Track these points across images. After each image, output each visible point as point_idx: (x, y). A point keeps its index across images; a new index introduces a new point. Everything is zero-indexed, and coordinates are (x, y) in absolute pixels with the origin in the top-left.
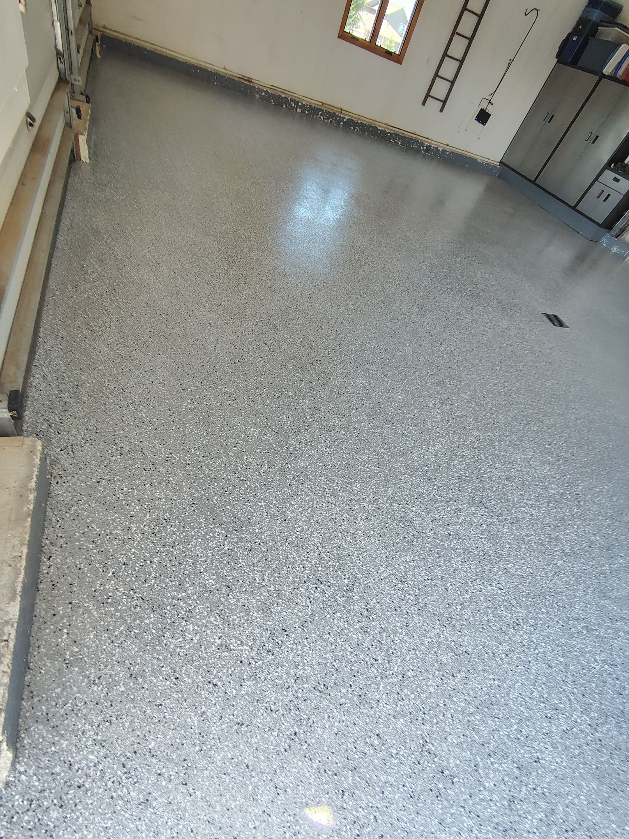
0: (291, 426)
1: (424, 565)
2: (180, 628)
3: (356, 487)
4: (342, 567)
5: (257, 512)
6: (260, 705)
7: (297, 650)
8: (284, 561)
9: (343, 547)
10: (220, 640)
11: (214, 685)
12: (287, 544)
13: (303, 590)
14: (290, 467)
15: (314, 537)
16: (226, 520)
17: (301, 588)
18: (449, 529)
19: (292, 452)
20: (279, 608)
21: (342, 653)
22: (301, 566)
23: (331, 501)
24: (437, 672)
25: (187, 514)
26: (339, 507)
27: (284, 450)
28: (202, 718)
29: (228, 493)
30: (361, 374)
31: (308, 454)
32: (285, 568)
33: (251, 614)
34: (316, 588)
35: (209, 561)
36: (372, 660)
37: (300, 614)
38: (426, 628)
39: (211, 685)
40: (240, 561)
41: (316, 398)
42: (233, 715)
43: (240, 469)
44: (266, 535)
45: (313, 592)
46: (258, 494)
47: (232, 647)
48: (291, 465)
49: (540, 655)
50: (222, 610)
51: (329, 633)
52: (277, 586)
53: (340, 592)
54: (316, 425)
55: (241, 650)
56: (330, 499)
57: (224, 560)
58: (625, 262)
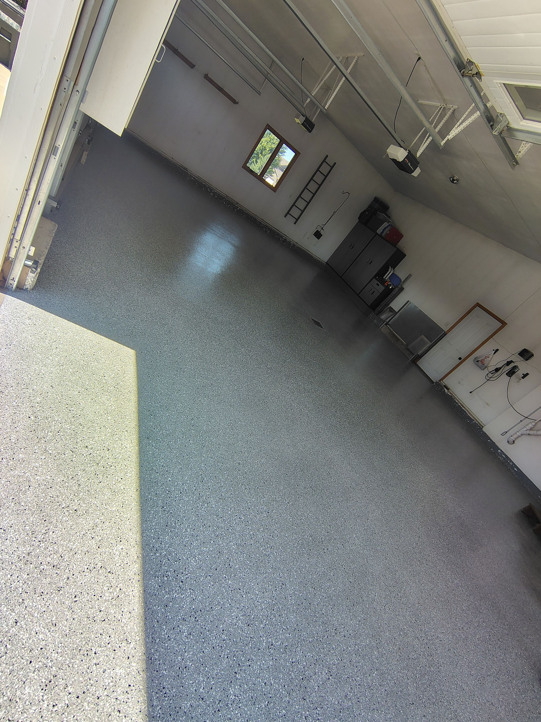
58: (379, 329)
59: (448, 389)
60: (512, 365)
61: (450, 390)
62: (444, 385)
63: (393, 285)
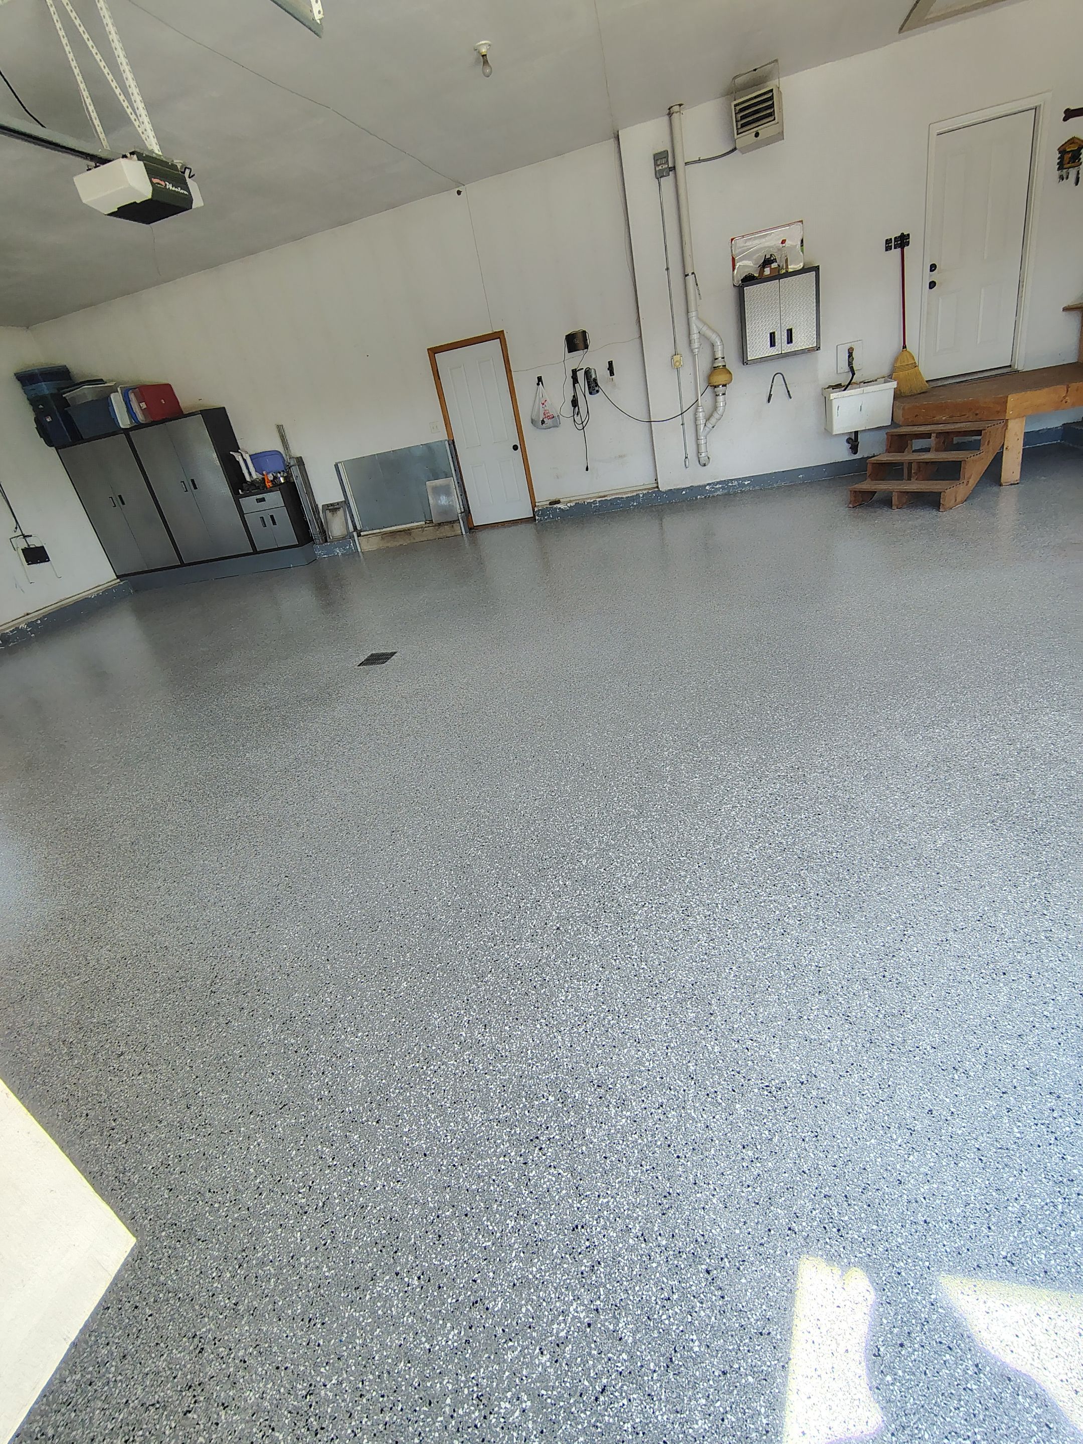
0: (289, 1076)
1: (578, 980)
2: (498, 1429)
3: (436, 1019)
4: (531, 1096)
5: (388, 1200)
6: (656, 1316)
7: (608, 1219)
8: (482, 1184)
9: (505, 1080)
10: (545, 1352)
11: (603, 1390)
12: (460, 1168)
13: (534, 1172)
14: (351, 1109)
15: (472, 1119)
16: (370, 1264)
17: (531, 1174)
18: (552, 926)
19: (331, 1094)
20: (543, 1223)
21: (636, 1151)
22: (502, 1159)
23: (436, 1068)
24: (701, 1032)
25: (321, 1342)
26: (450, 1058)
27: (320, 1107)
28: (641, 1435)
29: (329, 1241)
30: (281, 927)
31: (348, 1069)
32: (492, 1188)
33: (531, 1276)
34: (541, 1149)
35: (418, 1327)
36: (660, 1111)
37: (564, 1192)
38: (649, 1019)
39: (602, 1399)
40: (447, 1263)
41: (272, 1013)
42: (655, 1371)
43: (304, 1201)
44: (429, 1199)
45: (544, 1157)
46: (362, 1183)
47: (563, 1334)
48: (348, 1105)
49: (725, 905)
50: (503, 1331)
51: (605, 1158)
52: (511, 1214)
53: (561, 1115)
54: (313, 1034)
55: (574, 1317)
56: (432, 1067)
57: (432, 1294)
58: (360, 554)
59: (558, 502)
60: (581, 375)
61: (561, 500)
62: (548, 503)
63: (280, 473)
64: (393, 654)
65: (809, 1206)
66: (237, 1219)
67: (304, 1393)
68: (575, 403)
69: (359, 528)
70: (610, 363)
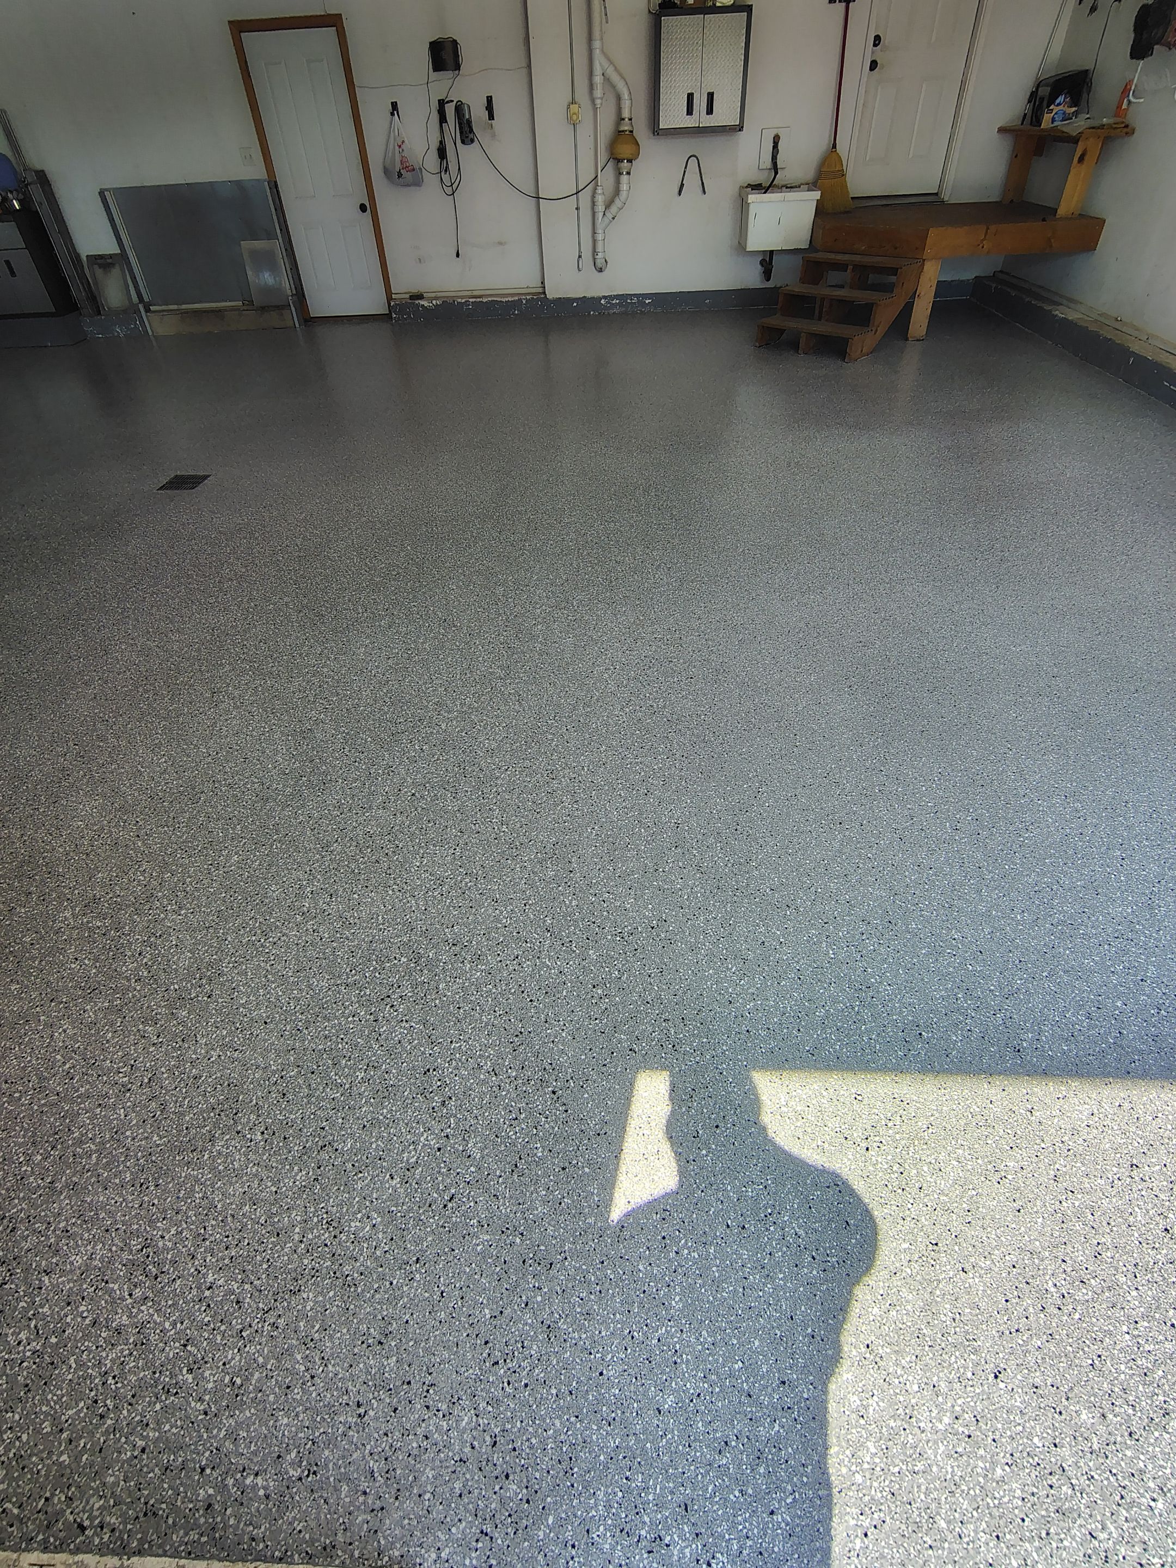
0: (96, 960)
1: (434, 845)
2: (348, 1244)
3: (274, 891)
4: (382, 959)
5: (225, 1068)
6: (503, 1134)
7: (460, 1060)
8: (329, 1043)
9: (354, 946)
10: (396, 1177)
11: (451, 1199)
12: (305, 1031)
13: (385, 1028)
14: (176, 987)
15: (317, 986)
16: (208, 1128)
17: (381, 1030)
18: (406, 792)
19: (151, 974)
20: (394, 1071)
21: (490, 1000)
22: (350, 1019)
23: (275, 940)
24: (560, 888)
25: (156, 1202)
26: (292, 929)
27: (138, 988)
28: (486, 1226)
29: (159, 1113)
30: (73, 802)
31: (170, 948)
32: (340, 1046)
33: (381, 1117)
34: (392, 1006)
35: (264, 1174)
36: (515, 962)
37: (416, 1042)
38: (508, 879)
39: (450, 1205)
40: (293, 1117)
41: (69, 896)
42: (500, 1176)
43: (125, 1079)
44: (272, 1063)
45: (395, 1013)
46: (194, 1056)
47: (413, 1160)
48: (173, 984)
49: (591, 767)
50: (353, 1165)
51: (459, 1008)
52: (361, 1066)
53: (414, 974)
54: (124, 916)
55: (424, 1145)
56: (271, 939)
57: (278, 1145)
58: (152, 338)
59: (420, 296)
60: (450, 110)
61: (425, 295)
62: (407, 296)
63: (11, 192)
64: (206, 477)
65: (650, 1029)
66: (44, 1105)
67: (139, 1247)
68: (442, 153)
69: (146, 299)
70: (489, 99)
